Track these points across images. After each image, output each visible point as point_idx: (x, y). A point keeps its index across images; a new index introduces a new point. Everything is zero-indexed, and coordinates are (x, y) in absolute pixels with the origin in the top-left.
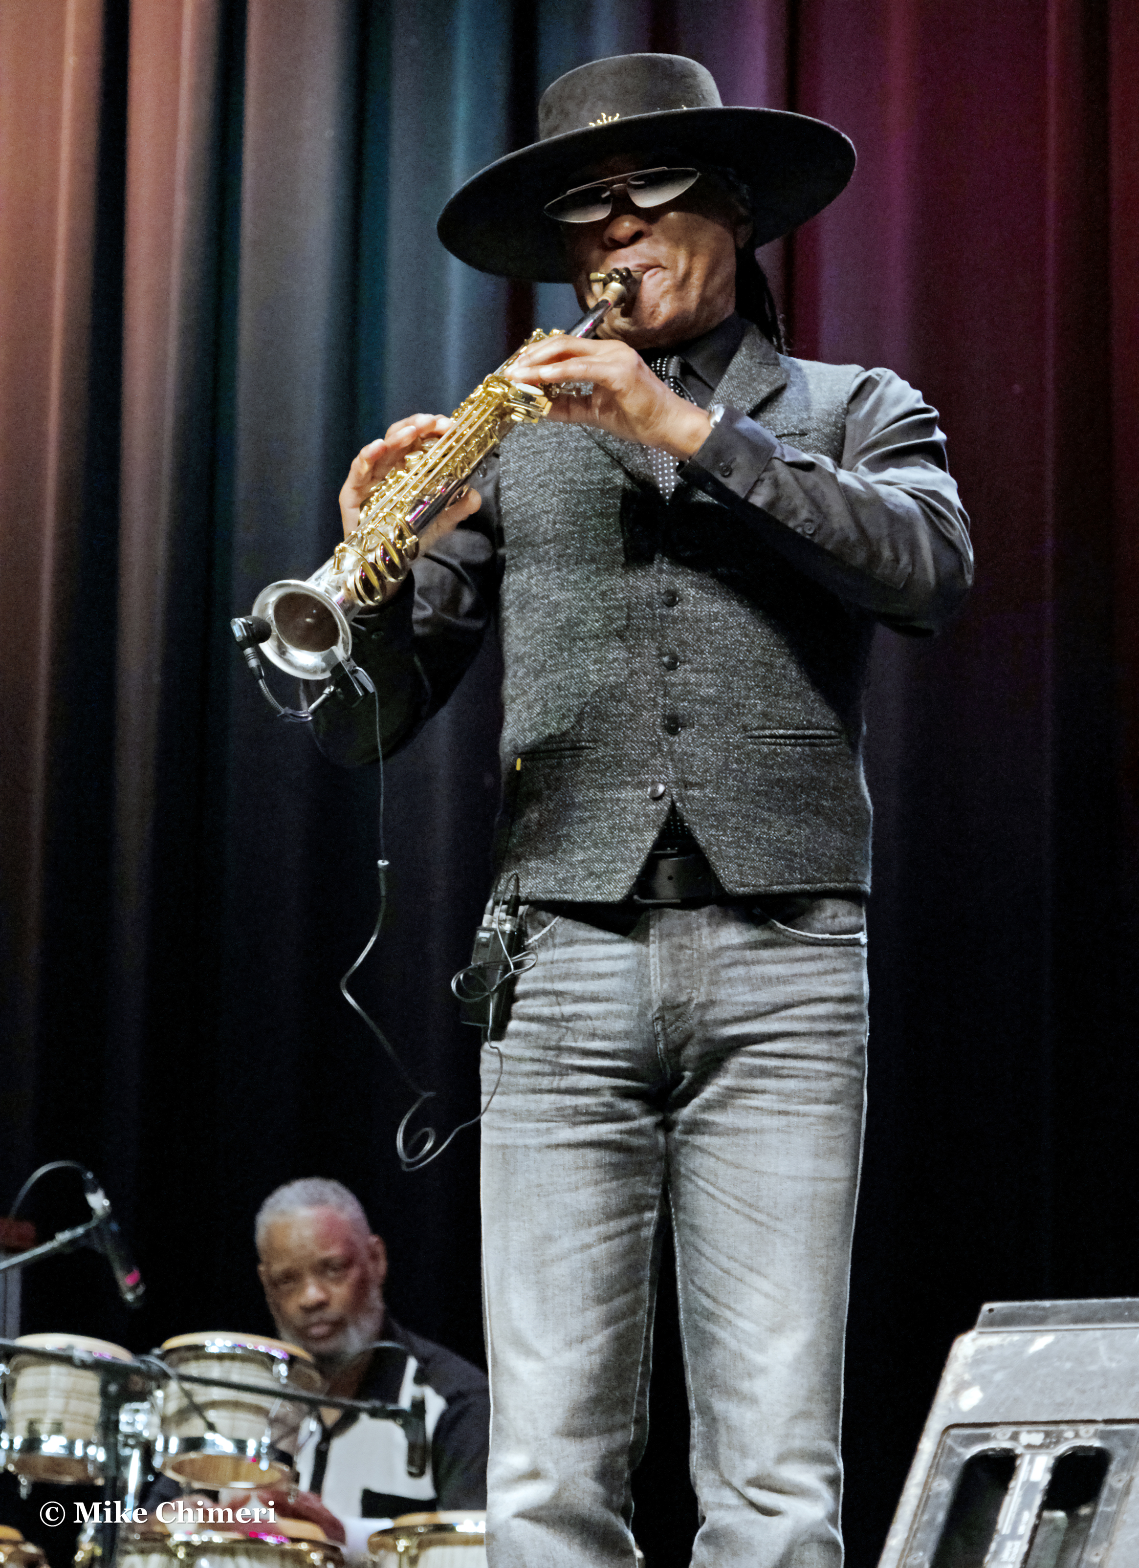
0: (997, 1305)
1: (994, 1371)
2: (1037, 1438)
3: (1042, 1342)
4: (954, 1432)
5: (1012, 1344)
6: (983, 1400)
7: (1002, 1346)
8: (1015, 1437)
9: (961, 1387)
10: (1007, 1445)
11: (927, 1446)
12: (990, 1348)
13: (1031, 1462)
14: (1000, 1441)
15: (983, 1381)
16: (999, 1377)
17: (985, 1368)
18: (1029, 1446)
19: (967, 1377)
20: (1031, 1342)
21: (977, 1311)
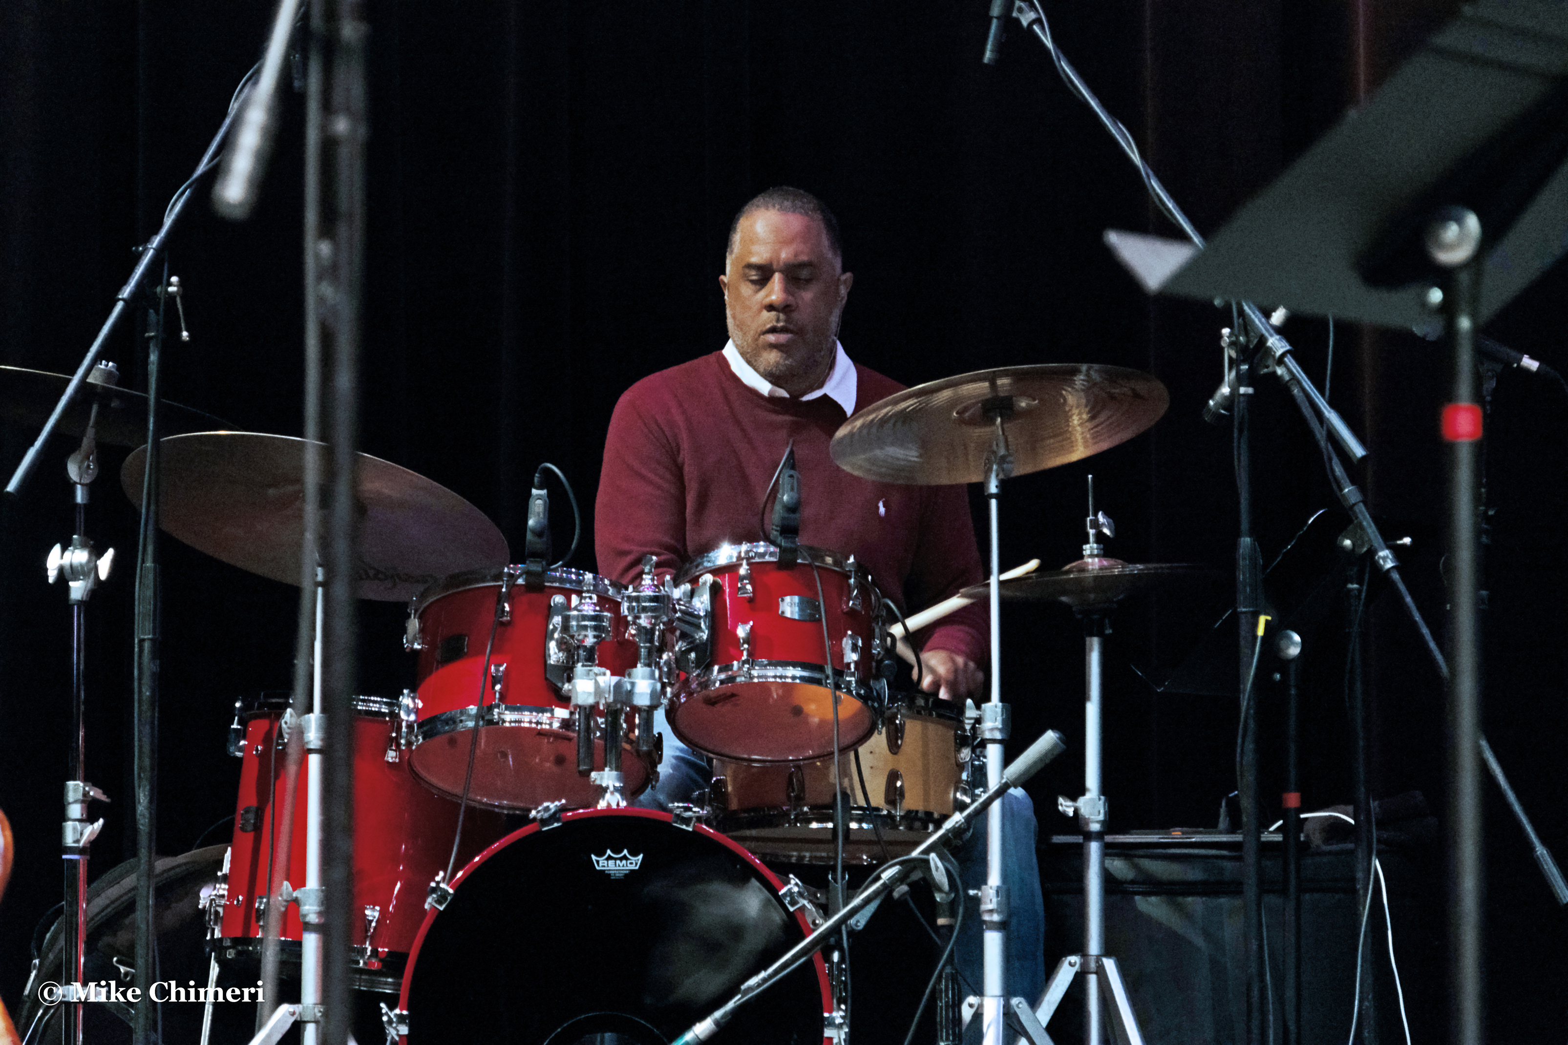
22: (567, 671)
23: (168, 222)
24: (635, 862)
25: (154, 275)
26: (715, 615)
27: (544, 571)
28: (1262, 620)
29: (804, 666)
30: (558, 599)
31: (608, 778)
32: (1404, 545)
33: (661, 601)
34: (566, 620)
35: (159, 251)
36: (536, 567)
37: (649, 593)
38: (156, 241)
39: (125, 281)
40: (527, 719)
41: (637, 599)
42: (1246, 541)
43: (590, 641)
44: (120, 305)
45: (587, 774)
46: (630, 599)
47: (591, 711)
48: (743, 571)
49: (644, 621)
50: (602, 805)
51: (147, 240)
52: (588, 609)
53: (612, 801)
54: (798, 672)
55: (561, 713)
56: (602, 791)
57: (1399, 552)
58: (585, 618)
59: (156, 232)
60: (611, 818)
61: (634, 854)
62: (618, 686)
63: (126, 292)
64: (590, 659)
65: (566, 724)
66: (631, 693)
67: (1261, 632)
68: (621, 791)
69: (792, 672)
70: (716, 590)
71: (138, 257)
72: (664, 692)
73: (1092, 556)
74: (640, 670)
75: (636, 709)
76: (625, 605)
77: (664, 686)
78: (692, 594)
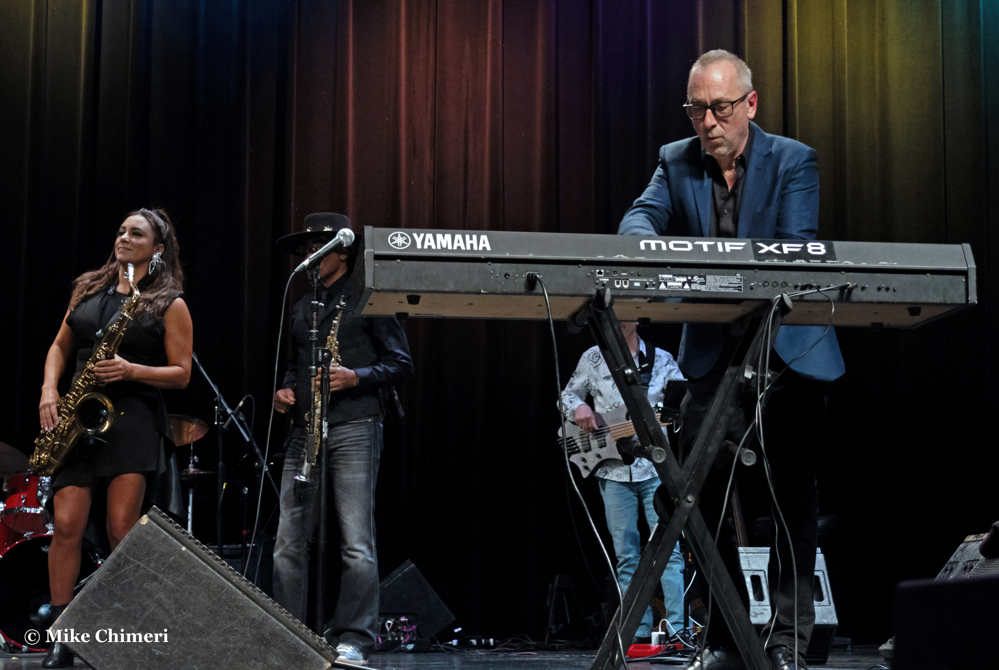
22: (42, 497)
28: (225, 484)
30: (41, 478)
32: (272, 465)
40: (33, 510)
42: (221, 463)
45: (45, 525)
55: (41, 509)
57: (270, 467)
65: (42, 512)
67: (224, 487)
73: (191, 468)
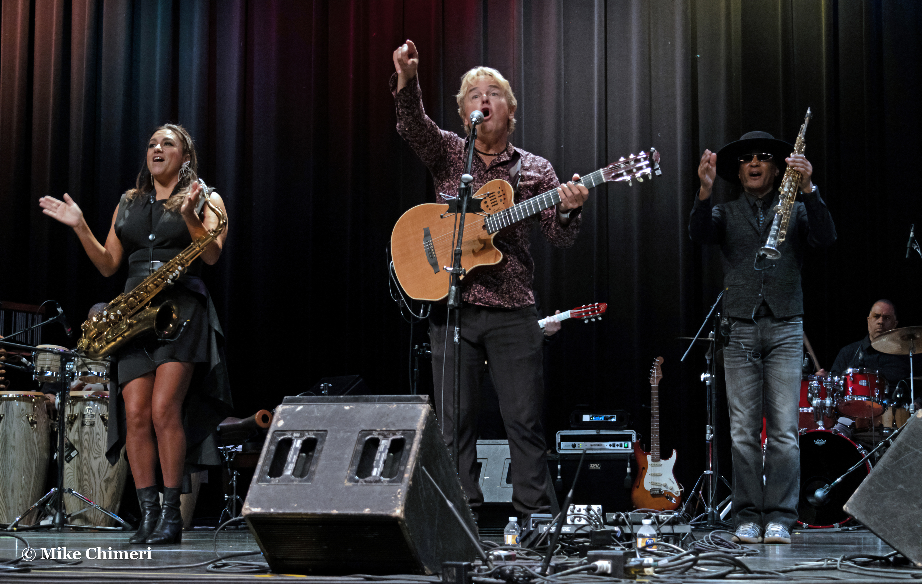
0: (288, 397)
1: (287, 416)
2: (298, 435)
3: (300, 408)
4: (276, 433)
5: (292, 408)
6: (284, 424)
7: (289, 409)
8: (292, 435)
9: (278, 420)
10: (290, 436)
11: (269, 436)
12: (286, 409)
13: (296, 442)
14: (288, 436)
15: (284, 418)
16: (288, 417)
17: (285, 415)
18: (296, 437)
19: (280, 417)
20: (297, 408)
21: (283, 398)
22: (811, 399)
23: (718, 300)
24: (824, 442)
25: (715, 312)
26: (846, 386)
27: (807, 377)
29: (867, 397)
30: (810, 382)
31: (820, 423)
33: (832, 382)
34: (811, 387)
35: (716, 307)
36: (805, 375)
37: (829, 380)
38: (715, 305)
39: (708, 314)
40: (805, 410)
41: (827, 382)
43: (816, 392)
44: (706, 320)
45: (816, 422)
46: (825, 382)
47: (816, 408)
48: (851, 375)
49: (828, 387)
50: (819, 429)
51: (713, 305)
52: (816, 385)
53: (821, 428)
54: (865, 398)
55: (812, 408)
56: (818, 426)
58: (814, 387)
59: (715, 303)
60: (821, 431)
61: (824, 440)
62: (821, 402)
63: (708, 316)
64: (816, 396)
65: (812, 411)
66: (825, 404)
68: (824, 426)
69: (864, 399)
70: (845, 380)
71: (711, 309)
72: (833, 403)
74: (828, 398)
75: (828, 407)
76: (824, 384)
77: (834, 401)
78: (839, 381)
